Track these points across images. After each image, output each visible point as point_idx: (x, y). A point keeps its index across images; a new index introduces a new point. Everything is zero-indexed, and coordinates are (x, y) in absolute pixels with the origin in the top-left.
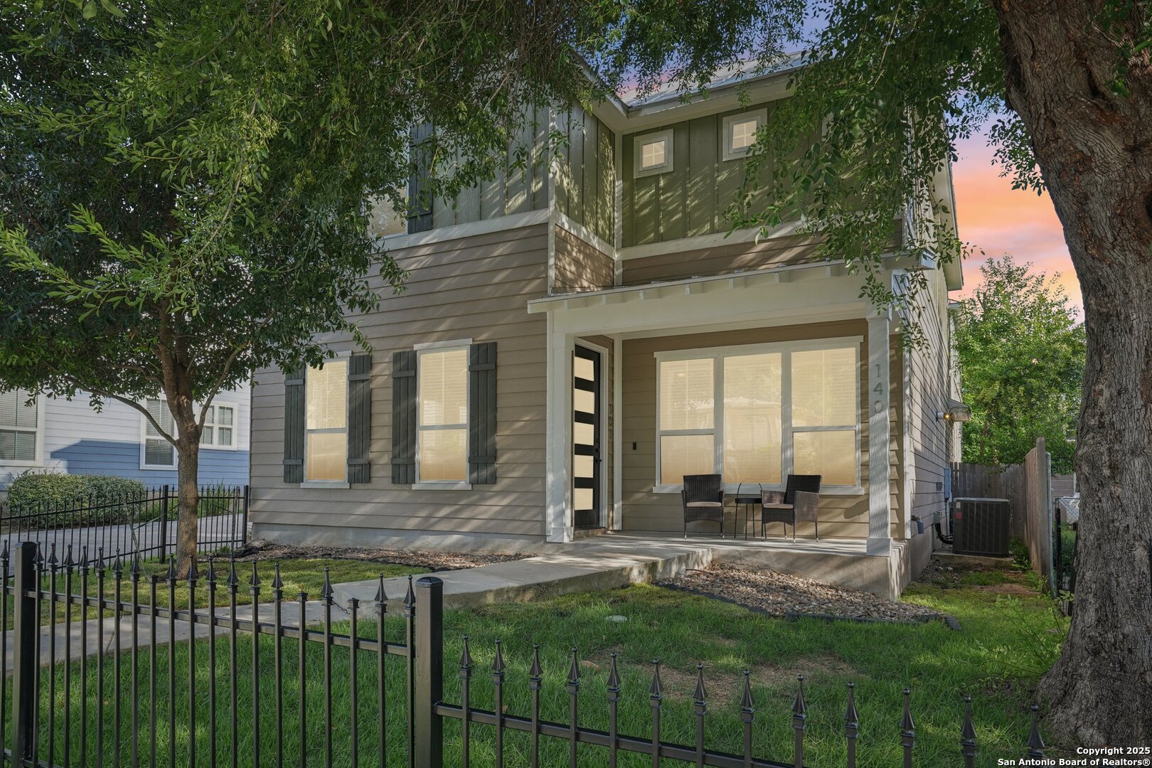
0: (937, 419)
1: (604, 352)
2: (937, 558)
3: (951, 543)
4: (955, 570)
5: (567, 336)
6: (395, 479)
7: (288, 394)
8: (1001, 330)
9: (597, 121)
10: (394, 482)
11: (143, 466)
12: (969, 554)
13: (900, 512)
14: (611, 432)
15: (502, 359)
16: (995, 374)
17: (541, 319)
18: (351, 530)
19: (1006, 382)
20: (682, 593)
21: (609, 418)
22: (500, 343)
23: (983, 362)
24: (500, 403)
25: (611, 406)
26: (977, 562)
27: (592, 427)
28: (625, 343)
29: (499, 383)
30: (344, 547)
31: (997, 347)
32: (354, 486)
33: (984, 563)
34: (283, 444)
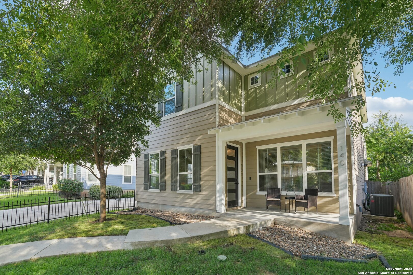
0: (362, 166)
1: (239, 147)
2: (365, 216)
3: (370, 210)
4: (373, 222)
5: (223, 141)
6: (172, 190)
7: (145, 163)
8: (382, 136)
9: (235, 72)
10: (171, 191)
11: (123, 183)
12: (378, 215)
13: (352, 203)
14: (242, 174)
15: (203, 151)
16: (382, 150)
17: (214, 136)
18: (161, 205)
19: (386, 153)
20: (257, 241)
21: (241, 169)
22: (202, 145)
23: (377, 146)
24: (202, 165)
25: (242, 165)
26: (381, 218)
27: (235, 172)
28: (246, 144)
29: (202, 159)
30: (159, 210)
31: (382, 141)
32: (161, 191)
33: (384, 219)
34: (143, 178)
